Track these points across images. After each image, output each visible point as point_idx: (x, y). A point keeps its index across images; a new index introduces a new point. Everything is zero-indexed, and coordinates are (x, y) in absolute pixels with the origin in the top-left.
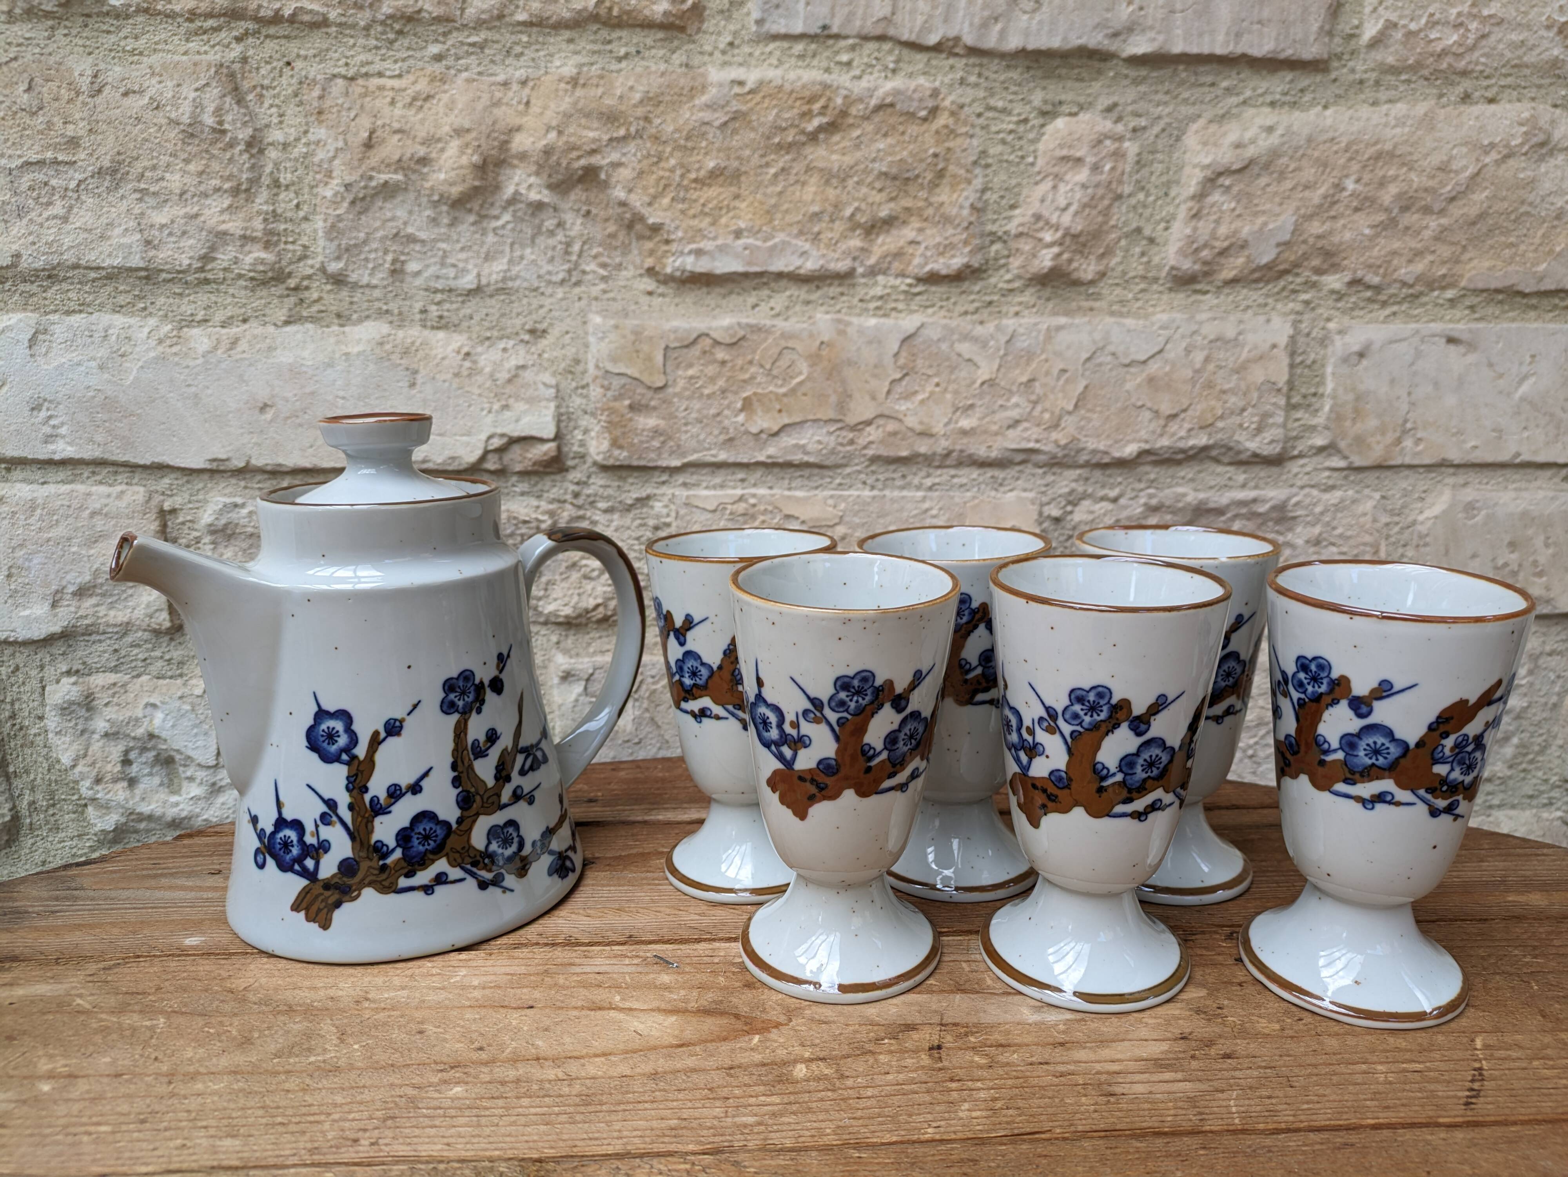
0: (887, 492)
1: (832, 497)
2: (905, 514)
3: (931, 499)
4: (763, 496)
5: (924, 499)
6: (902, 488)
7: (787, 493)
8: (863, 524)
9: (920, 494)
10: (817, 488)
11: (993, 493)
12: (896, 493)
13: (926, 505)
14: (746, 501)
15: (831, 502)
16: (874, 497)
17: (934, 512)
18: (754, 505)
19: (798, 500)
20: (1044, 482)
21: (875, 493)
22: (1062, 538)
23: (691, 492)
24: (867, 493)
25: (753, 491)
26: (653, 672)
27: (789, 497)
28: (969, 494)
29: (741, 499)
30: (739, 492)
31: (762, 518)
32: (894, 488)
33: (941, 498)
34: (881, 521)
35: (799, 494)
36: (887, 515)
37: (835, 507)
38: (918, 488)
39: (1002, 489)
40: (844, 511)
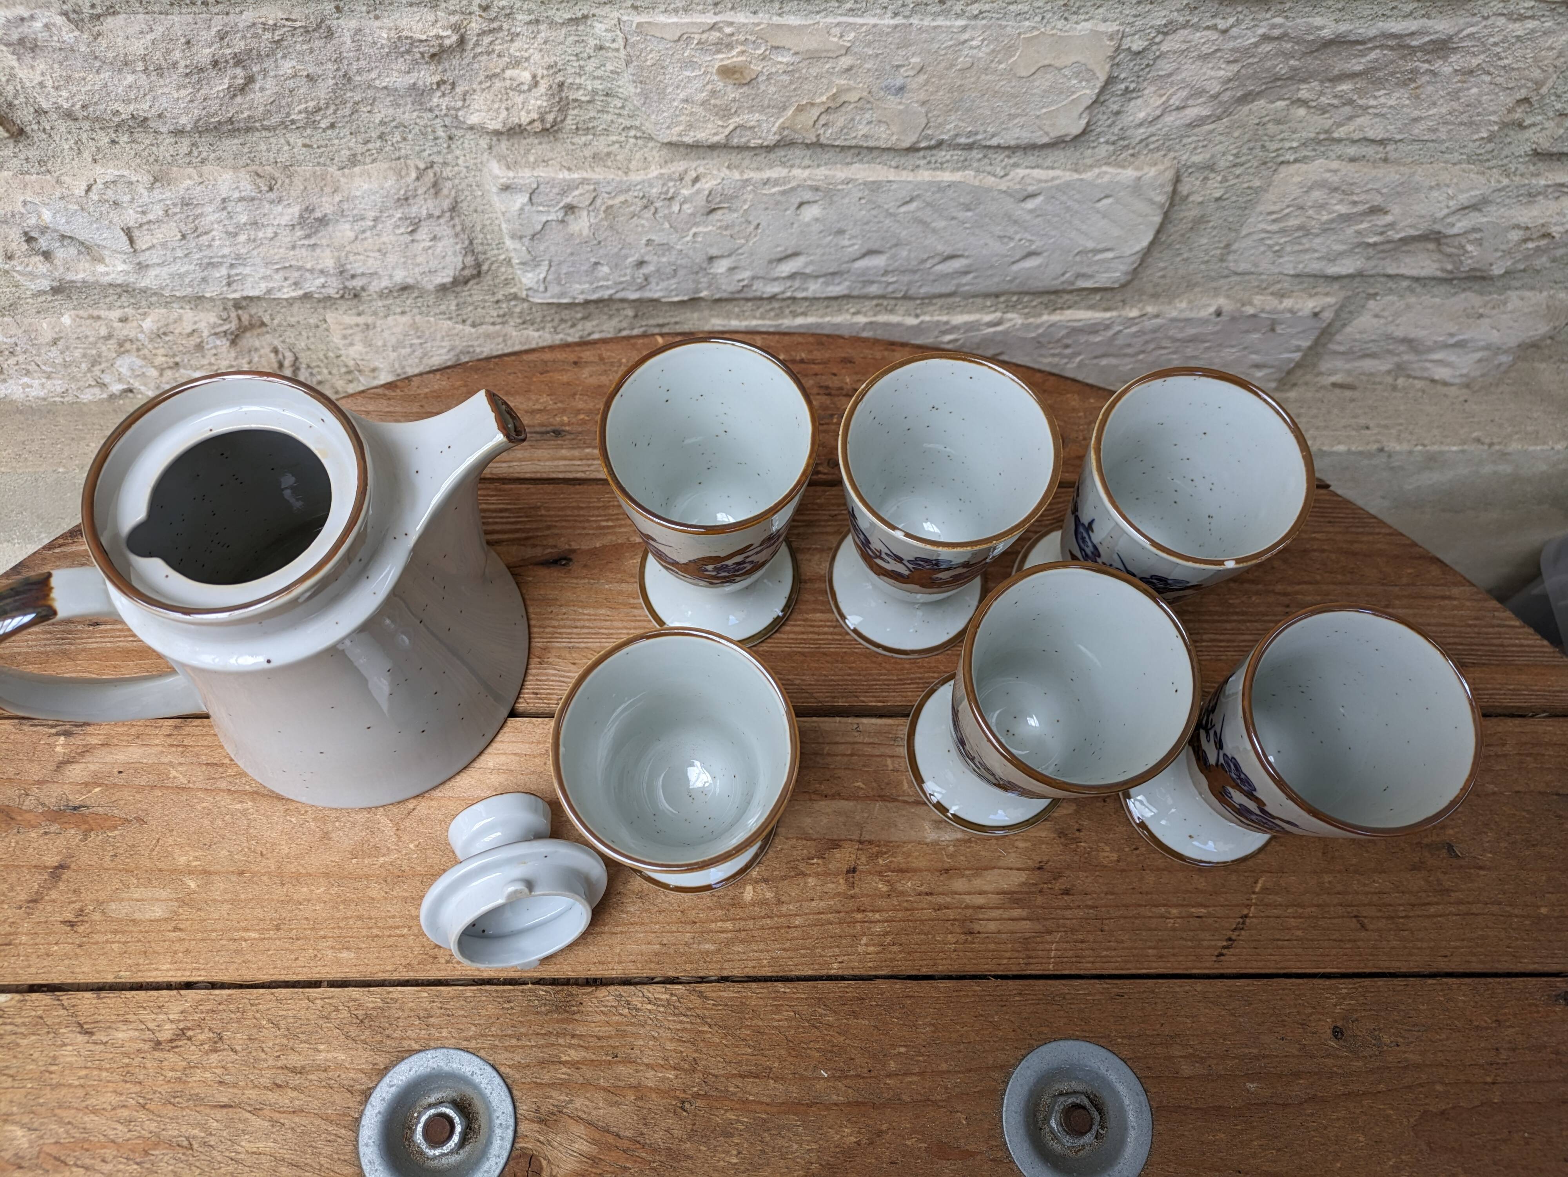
0: (915, 21)
1: (838, 24)
2: (936, 46)
3: (974, 28)
4: (744, 25)
5: (964, 28)
6: (936, 15)
7: (776, 20)
8: (877, 55)
9: (961, 22)
10: (818, 12)
11: (1060, 24)
12: (927, 22)
13: (966, 36)
14: (720, 30)
15: (837, 31)
16: (896, 27)
17: (974, 43)
18: (732, 35)
19: (791, 28)
20: (1134, 12)
21: (899, 20)
22: (1136, 68)
23: (643, 18)
24: (888, 21)
25: (728, 16)
26: (609, 189)
27: (780, 26)
28: (1027, 23)
29: (713, 27)
30: (709, 19)
31: (740, 48)
32: (924, 13)
33: (986, 28)
34: (902, 52)
35: (792, 20)
36: (910, 45)
37: (841, 36)
38: (958, 16)
39: (1075, 18)
40: (853, 42)
